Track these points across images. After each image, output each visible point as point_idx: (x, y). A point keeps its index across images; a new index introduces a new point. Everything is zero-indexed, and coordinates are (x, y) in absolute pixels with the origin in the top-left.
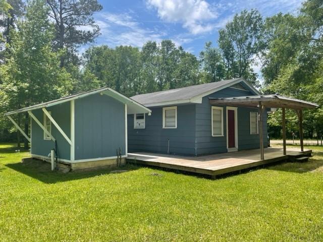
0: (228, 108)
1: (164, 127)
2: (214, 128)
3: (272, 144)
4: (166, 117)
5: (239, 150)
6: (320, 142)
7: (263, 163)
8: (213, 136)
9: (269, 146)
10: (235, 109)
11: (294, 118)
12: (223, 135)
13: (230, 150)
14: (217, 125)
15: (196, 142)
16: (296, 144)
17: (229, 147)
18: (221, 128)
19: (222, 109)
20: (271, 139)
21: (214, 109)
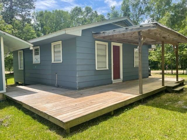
0: (113, 44)
1: (53, 62)
2: (98, 62)
3: (153, 74)
4: (54, 52)
5: (123, 81)
6: (185, 71)
7: (141, 98)
8: (97, 69)
9: (150, 75)
10: (120, 45)
11: (168, 55)
12: (107, 68)
13: (114, 81)
14: (102, 59)
15: (77, 76)
16: (168, 73)
17: (114, 79)
18: (106, 62)
19: (107, 44)
20: (152, 70)
21: (97, 44)
